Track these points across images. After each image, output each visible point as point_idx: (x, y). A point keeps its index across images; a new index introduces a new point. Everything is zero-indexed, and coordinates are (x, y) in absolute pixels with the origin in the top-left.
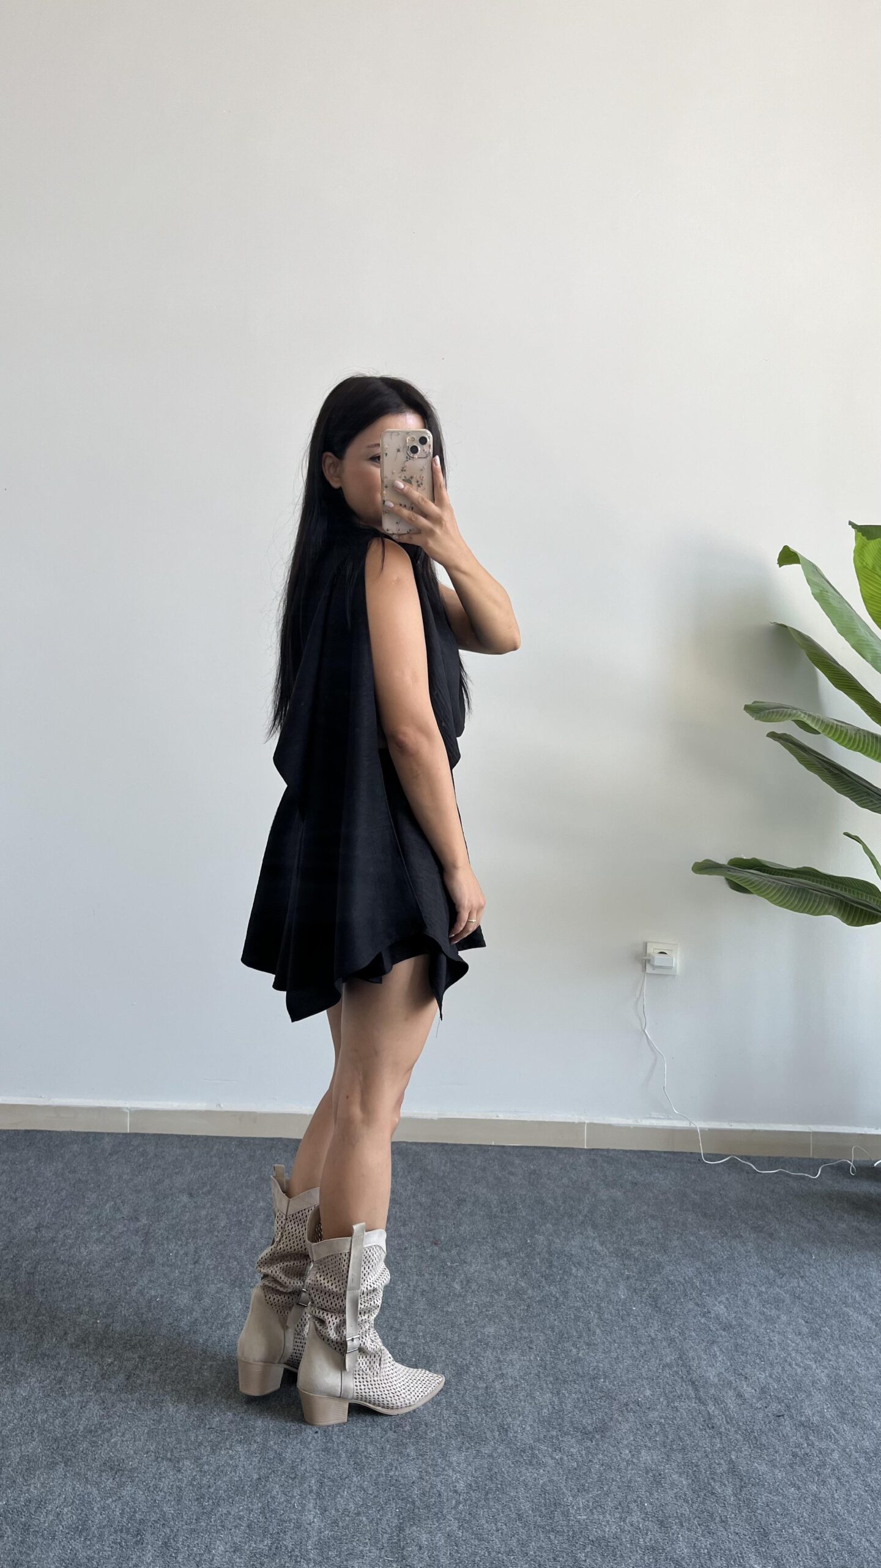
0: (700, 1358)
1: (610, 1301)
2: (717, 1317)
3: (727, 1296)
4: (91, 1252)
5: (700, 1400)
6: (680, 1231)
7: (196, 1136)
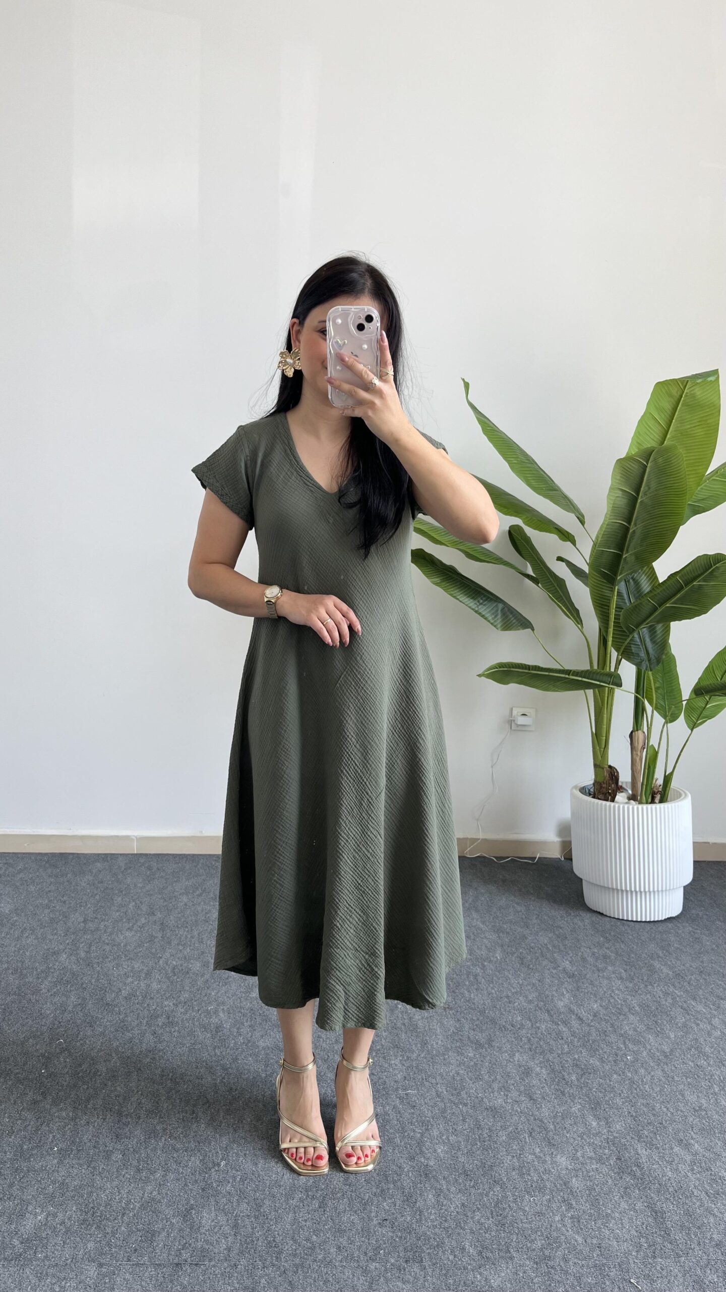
0: (553, 996)
1: (490, 961)
2: (564, 969)
3: (571, 955)
4: (125, 938)
5: (553, 1022)
6: (537, 913)
7: (184, 854)
